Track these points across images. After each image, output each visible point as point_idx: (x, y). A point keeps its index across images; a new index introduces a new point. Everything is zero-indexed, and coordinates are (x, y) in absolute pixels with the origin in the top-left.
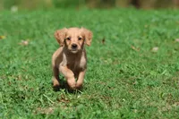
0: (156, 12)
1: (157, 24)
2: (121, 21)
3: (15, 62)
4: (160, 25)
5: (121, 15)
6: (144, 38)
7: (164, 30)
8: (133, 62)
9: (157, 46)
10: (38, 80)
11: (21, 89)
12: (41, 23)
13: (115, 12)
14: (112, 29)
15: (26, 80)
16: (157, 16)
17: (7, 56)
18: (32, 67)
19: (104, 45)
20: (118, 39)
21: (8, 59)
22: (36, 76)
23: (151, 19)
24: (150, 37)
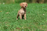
0: (44, 4)
1: (44, 7)
2: (34, 7)
3: (4, 18)
4: (45, 8)
5: (34, 5)
6: (40, 11)
7: (46, 9)
9: (44, 13)
10: (11, 23)
11: (6, 26)
13: (32, 4)
14: (31, 9)
15: (8, 23)
16: (44, 5)
17: (2, 17)
18: (9, 20)
19: (29, 13)
20: (33, 12)
21: (3, 17)
22: (10, 22)
23: (42, 6)
24: (42, 11)
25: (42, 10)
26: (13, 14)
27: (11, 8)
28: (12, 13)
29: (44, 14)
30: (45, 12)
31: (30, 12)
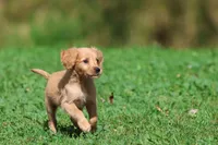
0: (195, 54)
1: (196, 72)
2: (139, 67)
4: (201, 73)
5: (139, 58)
6: (175, 94)
7: (206, 82)
8: (158, 133)
9: (195, 106)
12: (13, 69)
13: (130, 52)
14: (125, 79)
16: (196, 59)
19: (112, 104)
20: (134, 96)
23: (187, 64)
24: (185, 93)
25: (186, 85)
26: (22, 106)
27: (8, 73)
28: (13, 99)
29: (193, 112)
30: (204, 99)
31: (118, 99)
